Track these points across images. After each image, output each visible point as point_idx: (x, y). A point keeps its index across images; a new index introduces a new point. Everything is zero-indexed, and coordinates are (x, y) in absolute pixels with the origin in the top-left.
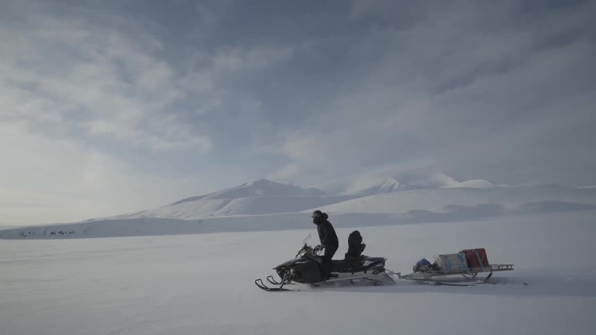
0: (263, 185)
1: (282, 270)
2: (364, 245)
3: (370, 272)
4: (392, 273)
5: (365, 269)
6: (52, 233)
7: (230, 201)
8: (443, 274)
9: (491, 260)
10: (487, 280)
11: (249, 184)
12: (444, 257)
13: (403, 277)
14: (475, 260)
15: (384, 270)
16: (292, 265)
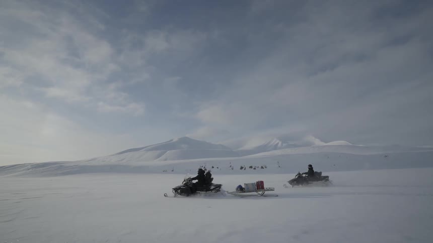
0: (185, 141)
1: (176, 190)
2: (213, 178)
3: (213, 191)
4: (225, 191)
5: (212, 190)
6: (242, 168)
7: (165, 152)
8: (245, 192)
9: (265, 186)
10: (262, 195)
11: (175, 140)
12: (246, 185)
13: (229, 193)
14: (260, 186)
15: (220, 191)
16: (179, 188)
